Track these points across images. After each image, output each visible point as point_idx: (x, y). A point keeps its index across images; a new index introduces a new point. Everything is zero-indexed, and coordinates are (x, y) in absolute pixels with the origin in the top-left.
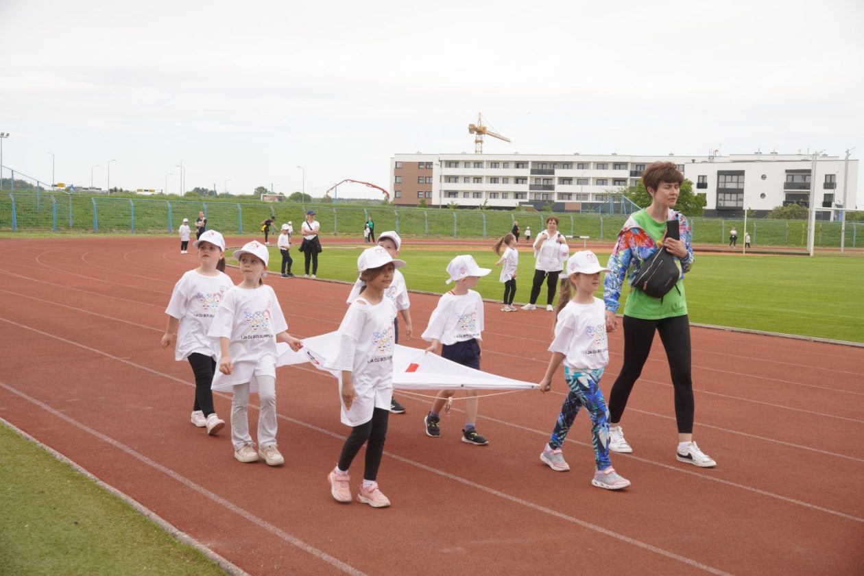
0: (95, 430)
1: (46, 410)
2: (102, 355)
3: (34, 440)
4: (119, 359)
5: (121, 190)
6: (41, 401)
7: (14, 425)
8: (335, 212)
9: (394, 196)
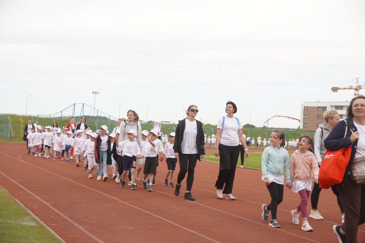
0: (97, 237)
1: (76, 227)
2: (117, 200)
3: (63, 241)
4: (125, 203)
5: (154, 122)
6: (76, 222)
7: (56, 233)
8: (266, 133)
9: (303, 126)
